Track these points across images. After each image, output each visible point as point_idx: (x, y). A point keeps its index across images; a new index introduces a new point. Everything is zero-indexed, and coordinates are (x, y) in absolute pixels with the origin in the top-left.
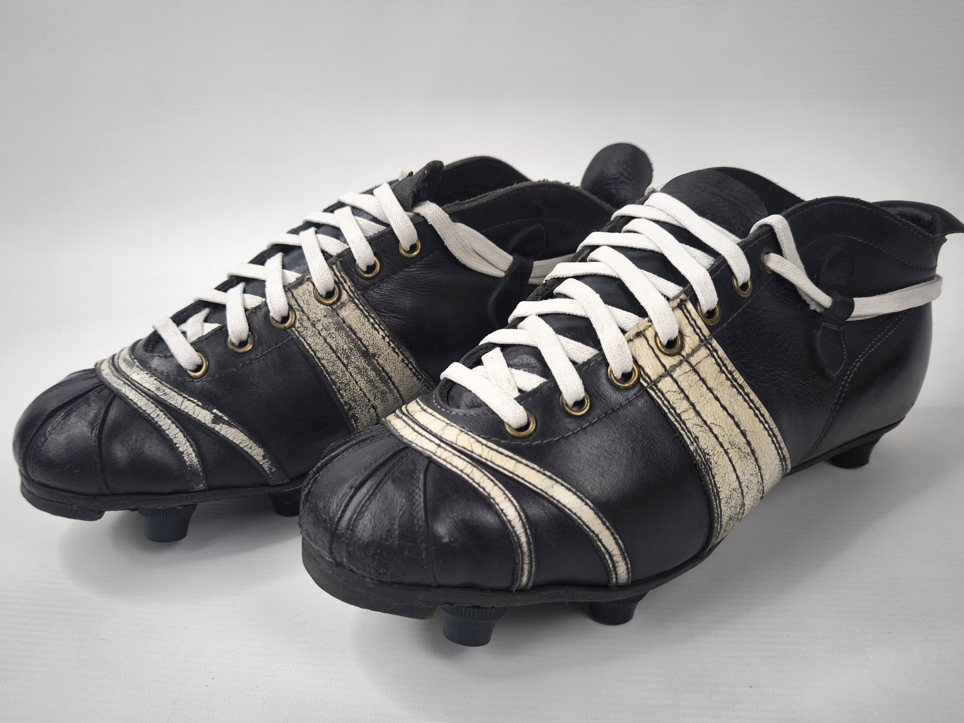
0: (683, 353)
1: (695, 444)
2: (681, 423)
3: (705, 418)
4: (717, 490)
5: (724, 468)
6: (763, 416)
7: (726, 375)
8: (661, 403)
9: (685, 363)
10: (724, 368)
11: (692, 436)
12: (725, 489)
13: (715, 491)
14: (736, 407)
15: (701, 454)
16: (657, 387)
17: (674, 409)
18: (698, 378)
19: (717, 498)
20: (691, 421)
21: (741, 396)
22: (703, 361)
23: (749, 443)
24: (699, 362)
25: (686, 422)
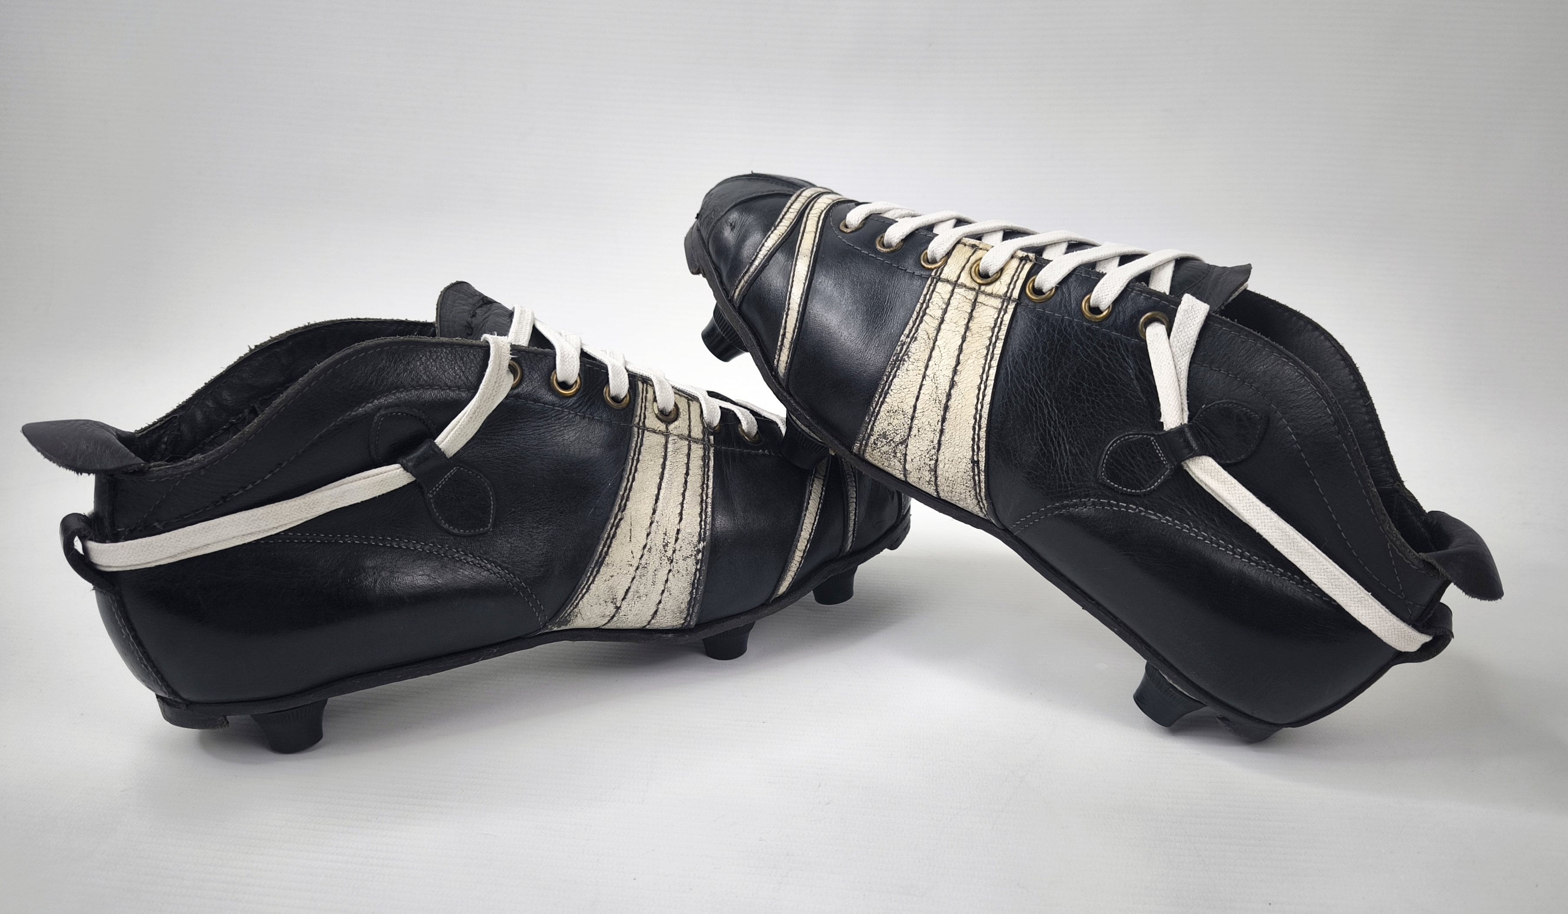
0: (983, 288)
1: (909, 340)
2: (919, 318)
3: (939, 338)
4: (888, 389)
5: (909, 382)
6: (984, 396)
7: (992, 336)
8: (925, 292)
9: (974, 293)
10: (996, 330)
11: (914, 334)
12: (895, 399)
13: (886, 388)
14: (970, 361)
15: (904, 350)
16: (937, 282)
17: (928, 307)
18: (970, 311)
19: (883, 395)
20: (927, 326)
21: (984, 361)
22: (988, 307)
23: (949, 396)
24: (984, 304)
25: (924, 322)
